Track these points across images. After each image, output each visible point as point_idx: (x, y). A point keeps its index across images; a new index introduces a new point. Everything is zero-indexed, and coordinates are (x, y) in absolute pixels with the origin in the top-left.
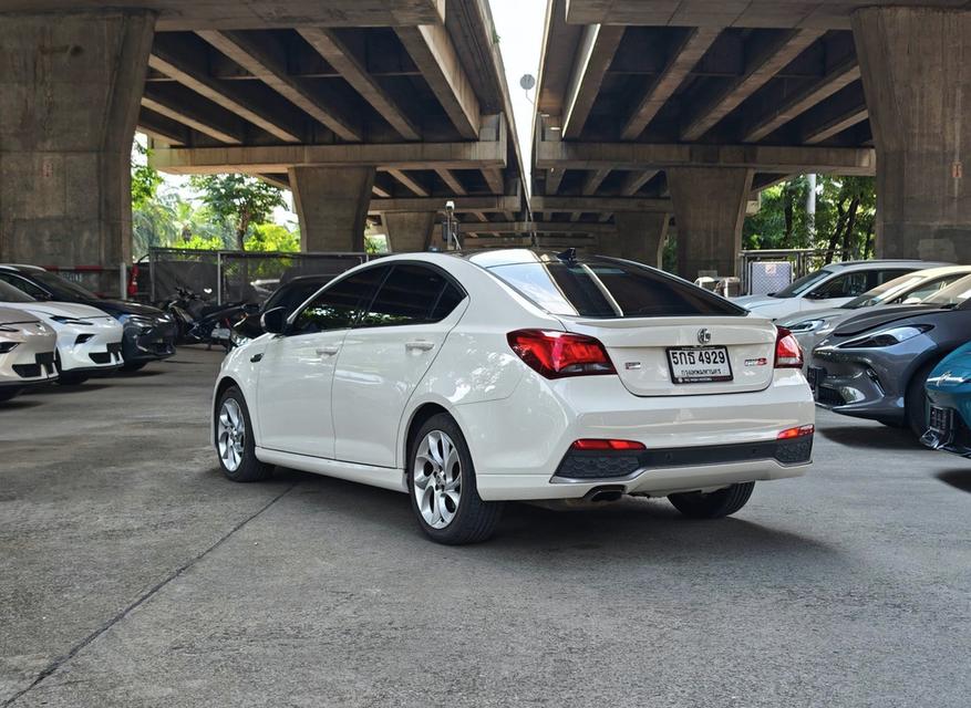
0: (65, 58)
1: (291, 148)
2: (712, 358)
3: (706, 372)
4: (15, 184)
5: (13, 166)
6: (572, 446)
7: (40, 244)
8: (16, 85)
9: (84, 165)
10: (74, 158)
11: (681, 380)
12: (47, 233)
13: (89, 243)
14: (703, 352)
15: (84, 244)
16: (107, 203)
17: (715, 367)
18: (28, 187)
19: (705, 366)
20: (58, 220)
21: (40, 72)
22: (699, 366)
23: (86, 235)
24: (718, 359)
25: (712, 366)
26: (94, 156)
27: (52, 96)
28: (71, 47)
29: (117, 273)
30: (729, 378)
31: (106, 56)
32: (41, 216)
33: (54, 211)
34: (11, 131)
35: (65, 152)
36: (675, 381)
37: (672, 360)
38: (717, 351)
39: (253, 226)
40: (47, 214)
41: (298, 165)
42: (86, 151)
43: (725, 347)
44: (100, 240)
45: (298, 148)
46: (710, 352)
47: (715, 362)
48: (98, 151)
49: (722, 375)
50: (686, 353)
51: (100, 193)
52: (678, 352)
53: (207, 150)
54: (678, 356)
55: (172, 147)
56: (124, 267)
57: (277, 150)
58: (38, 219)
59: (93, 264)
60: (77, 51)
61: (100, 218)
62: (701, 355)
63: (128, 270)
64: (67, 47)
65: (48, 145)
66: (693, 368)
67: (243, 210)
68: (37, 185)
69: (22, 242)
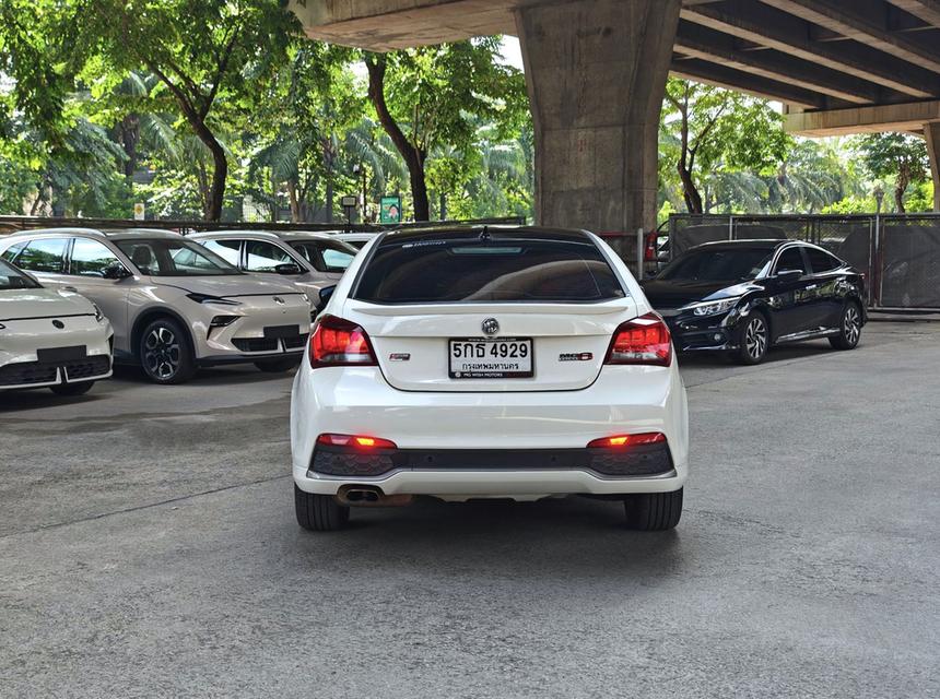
0: (597, 39)
1: (926, 104)
2: (510, 351)
3: (497, 366)
4: (555, 159)
5: (555, 143)
6: (318, 440)
7: (574, 212)
8: (558, 69)
9: (611, 138)
10: (603, 132)
11: (458, 375)
12: (580, 203)
13: (614, 209)
14: (499, 345)
15: (609, 213)
16: (630, 172)
17: (513, 361)
18: (565, 162)
19: (499, 360)
20: (589, 190)
21: (576, 54)
22: (489, 359)
23: (612, 203)
24: (518, 353)
25: (508, 360)
26: (620, 130)
27: (586, 76)
28: (603, 28)
29: (635, 238)
30: (530, 375)
31: (632, 35)
32: (575, 188)
33: (585, 183)
34: (553, 111)
35: (596, 127)
36: (452, 375)
37: (453, 352)
38: (519, 343)
39: (913, 186)
40: (580, 186)
41: (932, 121)
42: (613, 125)
43: (531, 339)
44: (623, 209)
45: (932, 103)
46: (508, 344)
47: (512, 356)
48: (624, 125)
49: (520, 370)
50: (474, 344)
51: (624, 164)
52: (463, 343)
53: (840, 111)
54: (462, 348)
55: (806, 111)
56: (641, 232)
57: (910, 106)
58: (573, 190)
59: (616, 230)
60: (608, 31)
61: (623, 187)
62: (495, 347)
63: (645, 236)
64: (600, 29)
65: (582, 122)
66: (481, 361)
67: (904, 168)
68: (573, 160)
69: (560, 211)
